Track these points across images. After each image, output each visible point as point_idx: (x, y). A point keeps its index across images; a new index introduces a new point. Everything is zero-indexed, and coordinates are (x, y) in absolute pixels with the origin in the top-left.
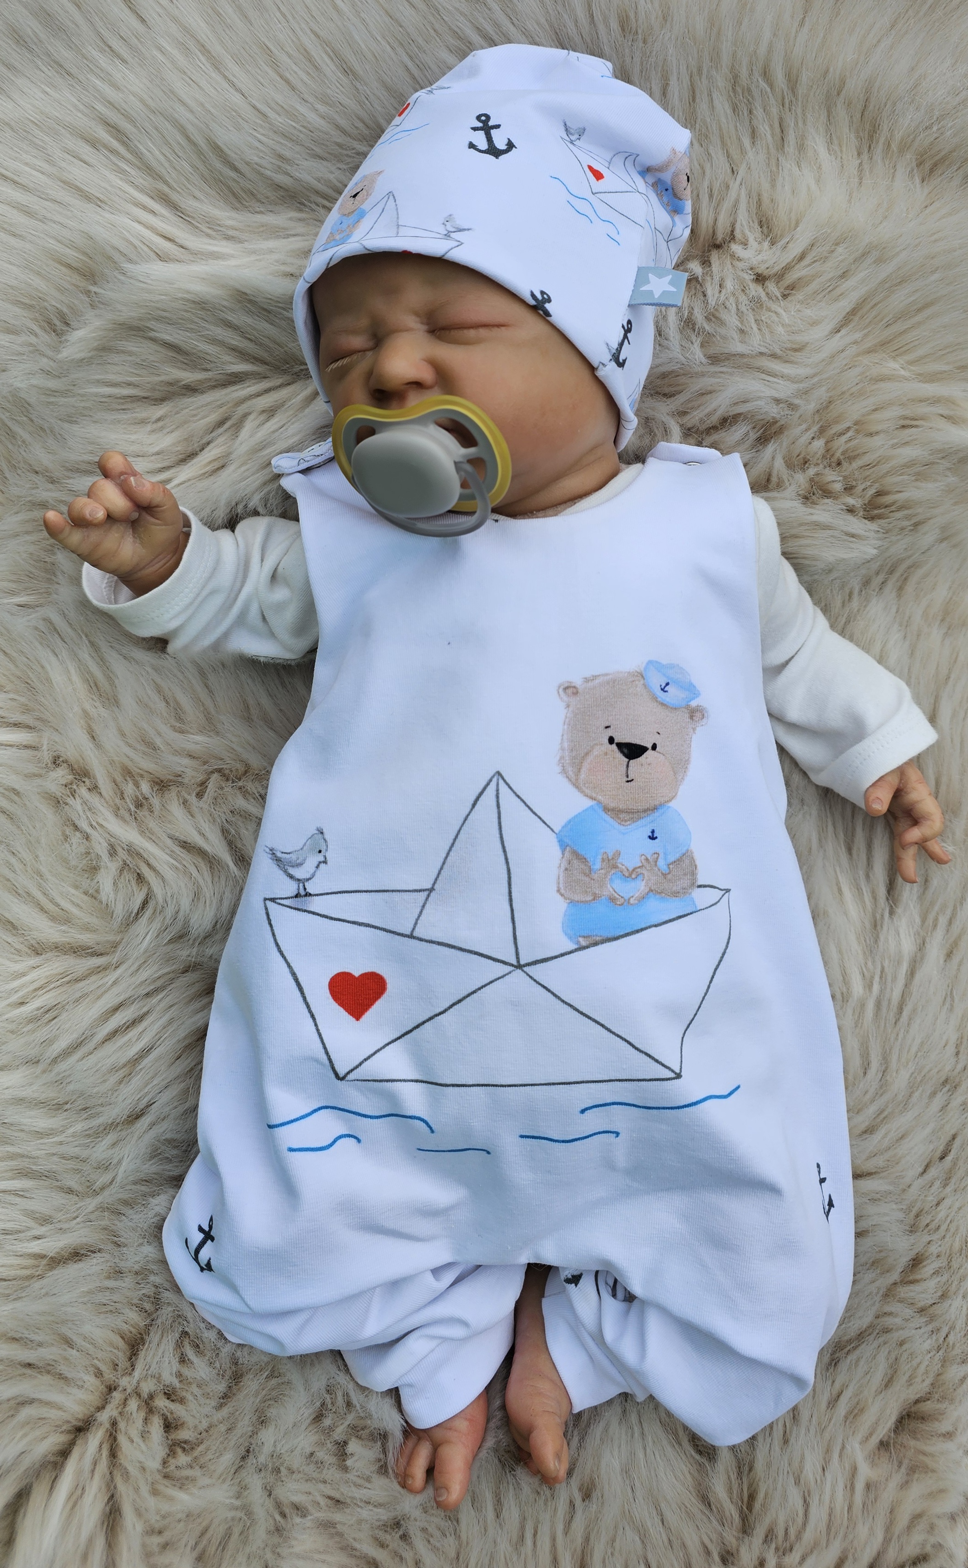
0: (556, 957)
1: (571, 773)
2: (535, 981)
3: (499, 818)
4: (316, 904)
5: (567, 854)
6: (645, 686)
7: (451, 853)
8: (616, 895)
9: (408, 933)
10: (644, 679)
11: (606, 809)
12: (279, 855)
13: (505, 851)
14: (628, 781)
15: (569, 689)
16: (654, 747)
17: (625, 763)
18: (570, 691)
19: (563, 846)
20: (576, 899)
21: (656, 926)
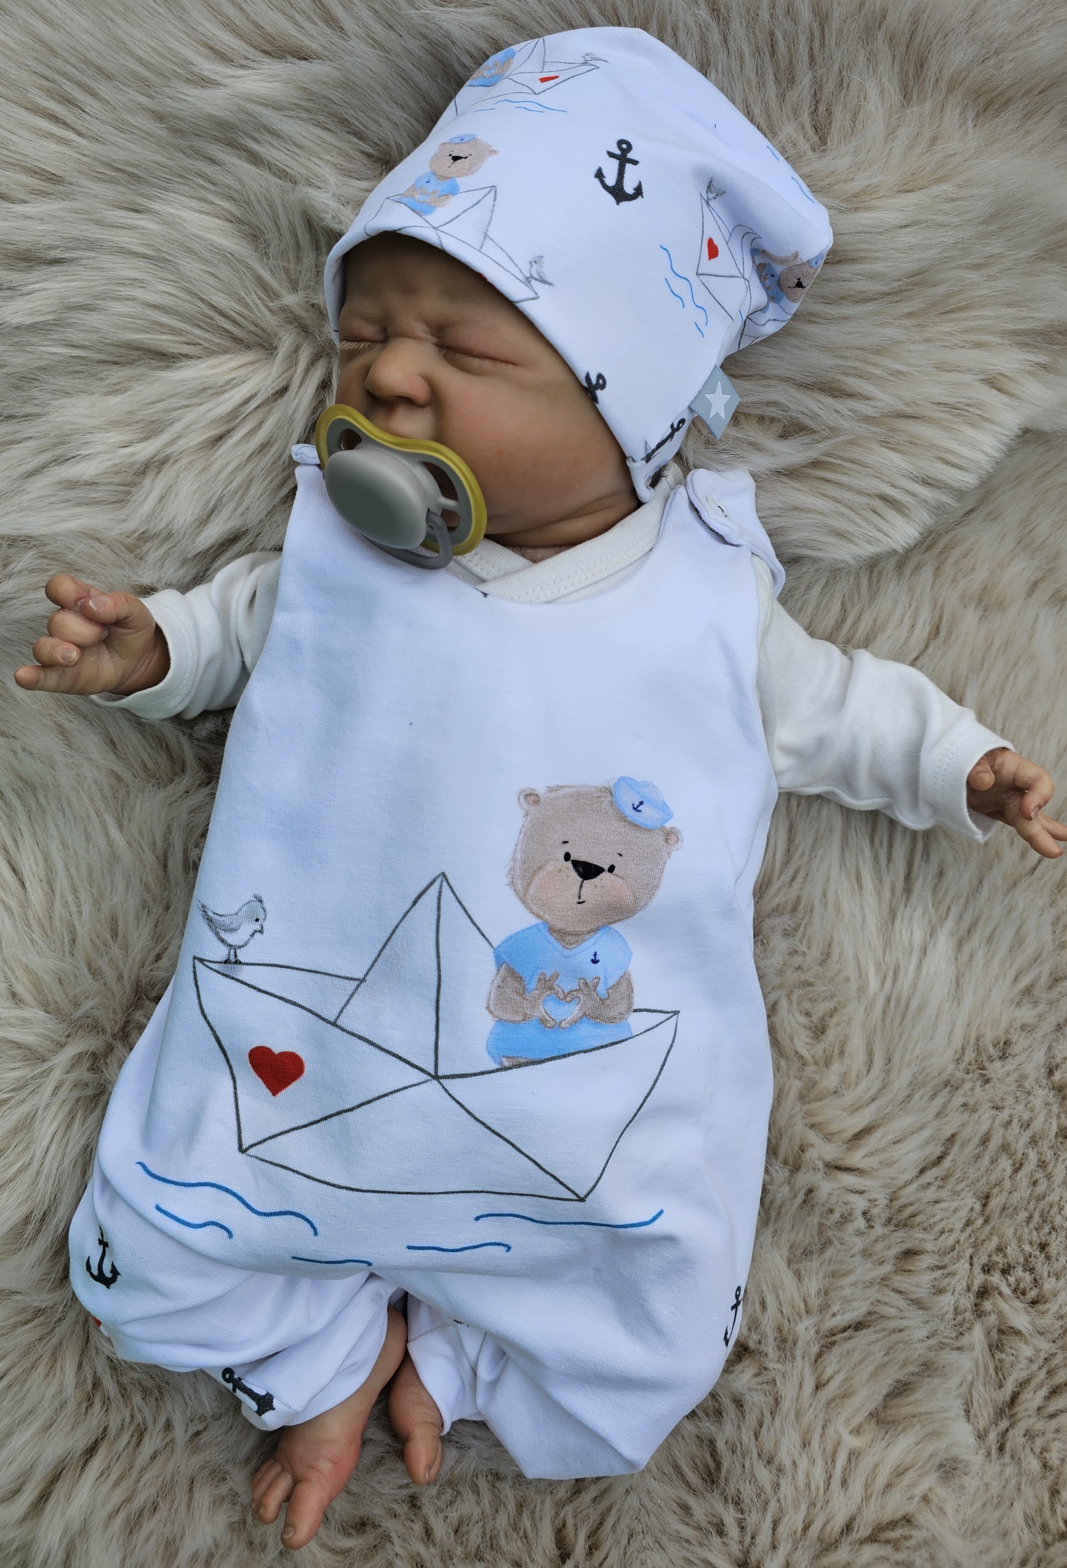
0: (475, 1075)
2: (450, 1095)
5: (502, 971)
6: (614, 804)
7: (387, 948)
8: (547, 1017)
10: (612, 796)
12: (211, 914)
14: (579, 903)
15: (531, 797)
20: (505, 1018)
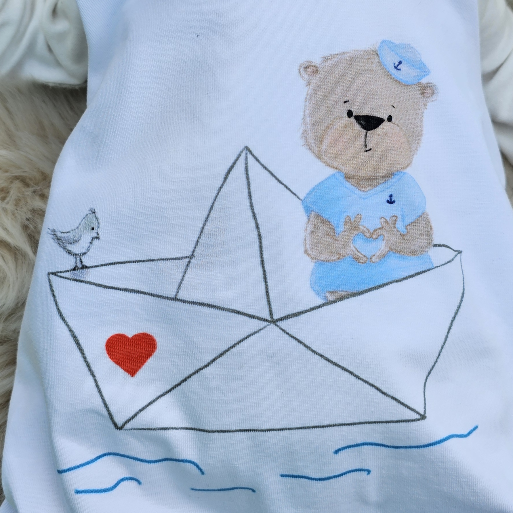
0: (306, 311)
1: (313, 145)
2: (288, 334)
3: (249, 188)
4: (92, 275)
5: (312, 218)
6: (380, 63)
7: (208, 223)
8: (359, 254)
9: (172, 295)
10: (379, 57)
11: (347, 177)
12: (59, 234)
13: (255, 218)
14: (366, 151)
15: (310, 68)
16: (390, 119)
17: (363, 135)
18: (310, 70)
19: (309, 211)
20: (322, 259)
21: (397, 281)
